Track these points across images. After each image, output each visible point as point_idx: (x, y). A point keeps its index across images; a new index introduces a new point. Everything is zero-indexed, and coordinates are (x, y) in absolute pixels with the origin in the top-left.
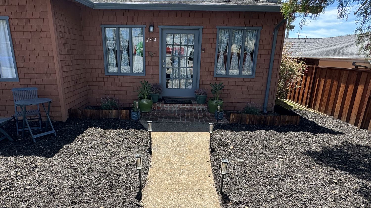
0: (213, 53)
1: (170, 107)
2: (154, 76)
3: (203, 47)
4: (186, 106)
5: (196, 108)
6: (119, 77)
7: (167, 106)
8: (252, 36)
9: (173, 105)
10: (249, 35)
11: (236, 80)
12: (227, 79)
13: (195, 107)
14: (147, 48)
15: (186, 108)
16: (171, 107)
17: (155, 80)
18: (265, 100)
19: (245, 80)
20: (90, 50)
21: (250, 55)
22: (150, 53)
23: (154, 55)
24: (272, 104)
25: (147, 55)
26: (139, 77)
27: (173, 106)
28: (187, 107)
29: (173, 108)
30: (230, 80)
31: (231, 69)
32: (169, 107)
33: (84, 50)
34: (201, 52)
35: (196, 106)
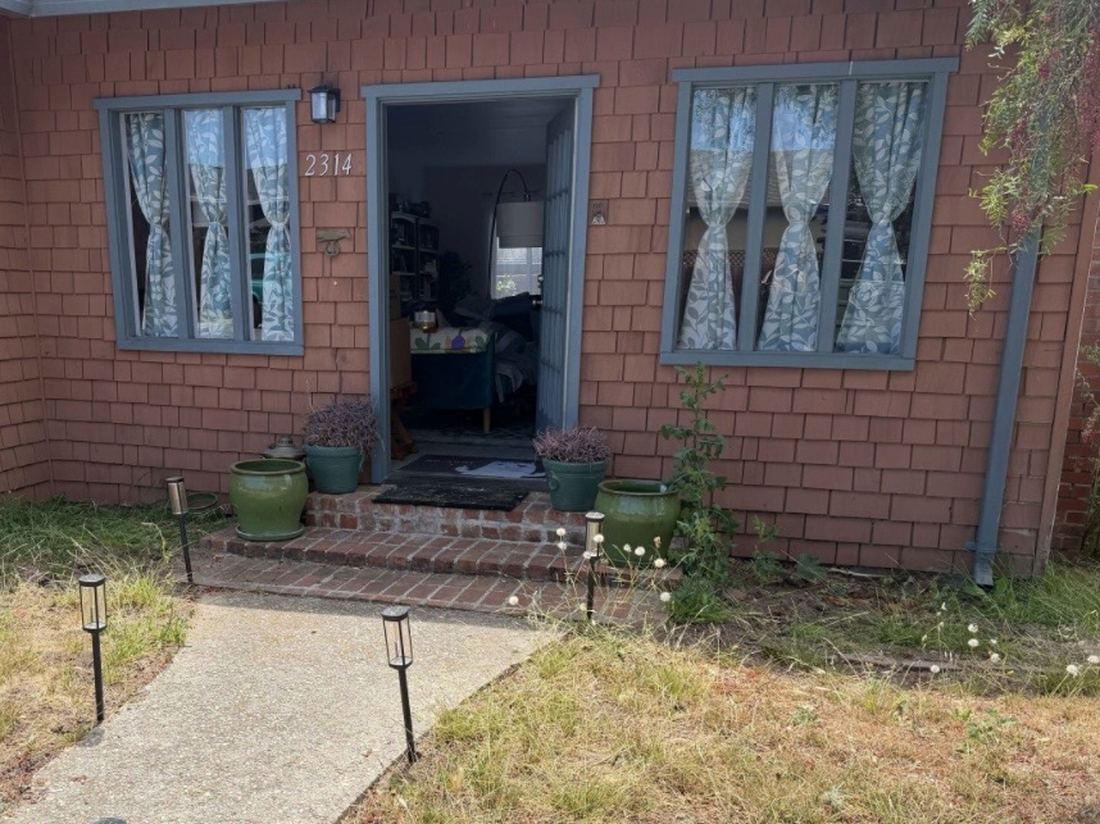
0: (656, 229)
1: (403, 522)
2: (344, 359)
3: (598, 193)
4: (486, 518)
5: (537, 532)
6: (182, 360)
7: (387, 517)
8: (906, 115)
9: (420, 509)
10: (881, 114)
11: (793, 380)
12: (738, 379)
13: (536, 527)
14: (308, 208)
15: (484, 529)
16: (408, 522)
17: (353, 377)
18: (979, 502)
19: (851, 382)
20: (53, 226)
21: (890, 231)
22: (321, 233)
23: (345, 246)
24: (1033, 534)
25: (310, 246)
26: (274, 364)
27: (416, 518)
28: (491, 524)
29: (418, 526)
30: (756, 380)
31: (775, 316)
32: (397, 521)
33: (24, 226)
34: (589, 219)
35: (541, 522)
